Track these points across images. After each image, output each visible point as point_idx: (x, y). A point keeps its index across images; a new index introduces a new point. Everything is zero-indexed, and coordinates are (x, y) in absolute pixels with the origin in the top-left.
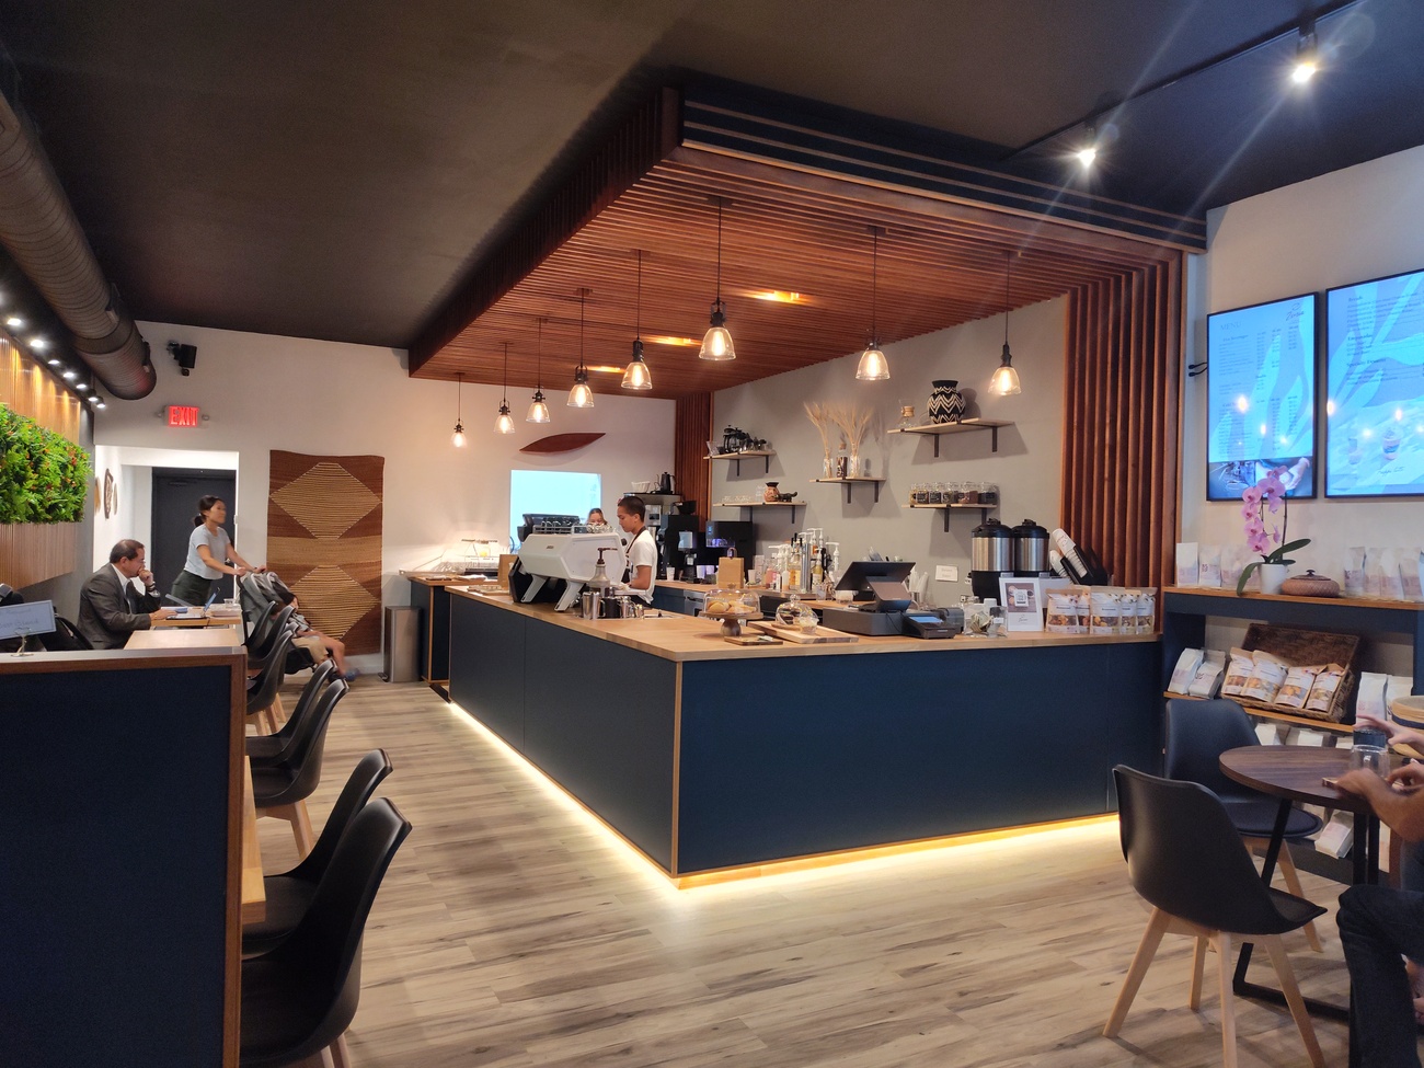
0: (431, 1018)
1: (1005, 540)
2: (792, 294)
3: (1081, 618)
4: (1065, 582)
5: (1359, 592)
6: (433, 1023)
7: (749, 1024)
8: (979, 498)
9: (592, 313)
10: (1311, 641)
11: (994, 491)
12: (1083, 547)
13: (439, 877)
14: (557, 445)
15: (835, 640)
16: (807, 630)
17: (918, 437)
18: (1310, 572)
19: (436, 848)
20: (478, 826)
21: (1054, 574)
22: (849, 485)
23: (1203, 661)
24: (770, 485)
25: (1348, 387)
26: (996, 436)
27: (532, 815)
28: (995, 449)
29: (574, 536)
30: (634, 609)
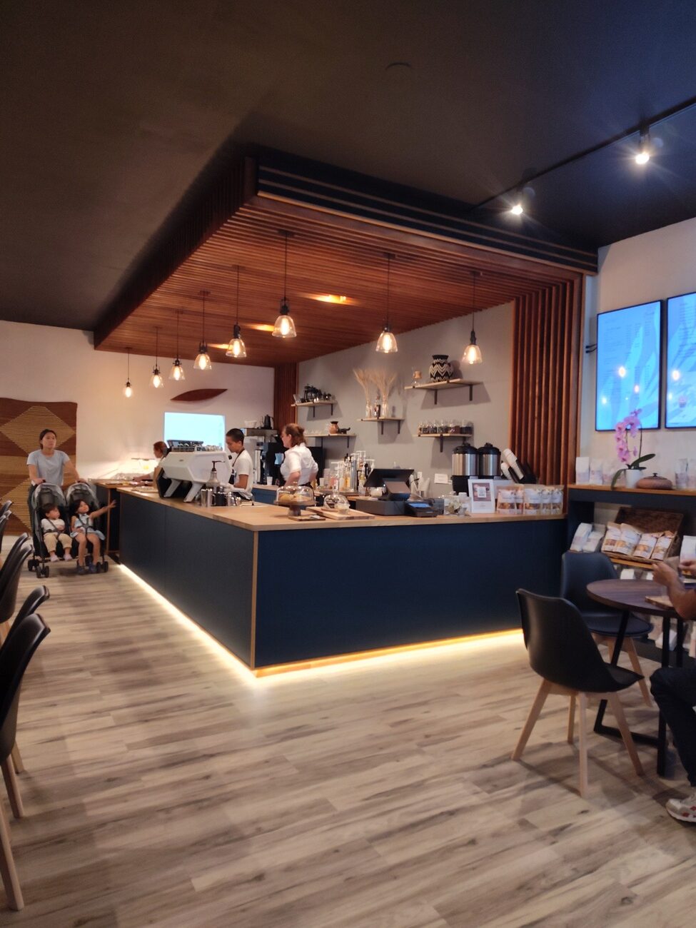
0: (80, 761)
1: (473, 456)
2: (341, 297)
3: (518, 505)
4: (510, 482)
5: (684, 487)
6: (81, 764)
7: (289, 758)
8: (459, 429)
9: (210, 308)
10: (656, 518)
11: (470, 426)
12: (522, 461)
13: (98, 674)
14: (196, 397)
15: (360, 518)
16: (343, 512)
17: (424, 392)
18: (655, 474)
19: (98, 656)
20: (127, 641)
21: (504, 477)
22: (382, 423)
23: (592, 531)
24: (333, 423)
25: (679, 360)
26: (471, 391)
27: (166, 634)
28: (471, 399)
29: (196, 453)
30: (235, 500)
